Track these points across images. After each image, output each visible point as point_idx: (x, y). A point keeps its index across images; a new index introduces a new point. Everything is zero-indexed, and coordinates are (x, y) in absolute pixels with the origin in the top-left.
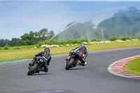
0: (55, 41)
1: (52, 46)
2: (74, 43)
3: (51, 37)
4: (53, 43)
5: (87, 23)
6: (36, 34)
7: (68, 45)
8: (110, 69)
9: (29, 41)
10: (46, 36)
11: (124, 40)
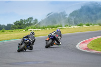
0: (38, 26)
1: (36, 29)
2: (52, 28)
3: (36, 23)
4: (37, 28)
5: (61, 13)
6: (25, 21)
7: (48, 29)
8: (78, 46)
9: (19, 26)
10: (32, 22)
11: (88, 25)
